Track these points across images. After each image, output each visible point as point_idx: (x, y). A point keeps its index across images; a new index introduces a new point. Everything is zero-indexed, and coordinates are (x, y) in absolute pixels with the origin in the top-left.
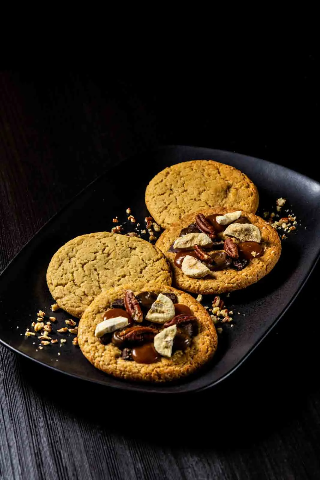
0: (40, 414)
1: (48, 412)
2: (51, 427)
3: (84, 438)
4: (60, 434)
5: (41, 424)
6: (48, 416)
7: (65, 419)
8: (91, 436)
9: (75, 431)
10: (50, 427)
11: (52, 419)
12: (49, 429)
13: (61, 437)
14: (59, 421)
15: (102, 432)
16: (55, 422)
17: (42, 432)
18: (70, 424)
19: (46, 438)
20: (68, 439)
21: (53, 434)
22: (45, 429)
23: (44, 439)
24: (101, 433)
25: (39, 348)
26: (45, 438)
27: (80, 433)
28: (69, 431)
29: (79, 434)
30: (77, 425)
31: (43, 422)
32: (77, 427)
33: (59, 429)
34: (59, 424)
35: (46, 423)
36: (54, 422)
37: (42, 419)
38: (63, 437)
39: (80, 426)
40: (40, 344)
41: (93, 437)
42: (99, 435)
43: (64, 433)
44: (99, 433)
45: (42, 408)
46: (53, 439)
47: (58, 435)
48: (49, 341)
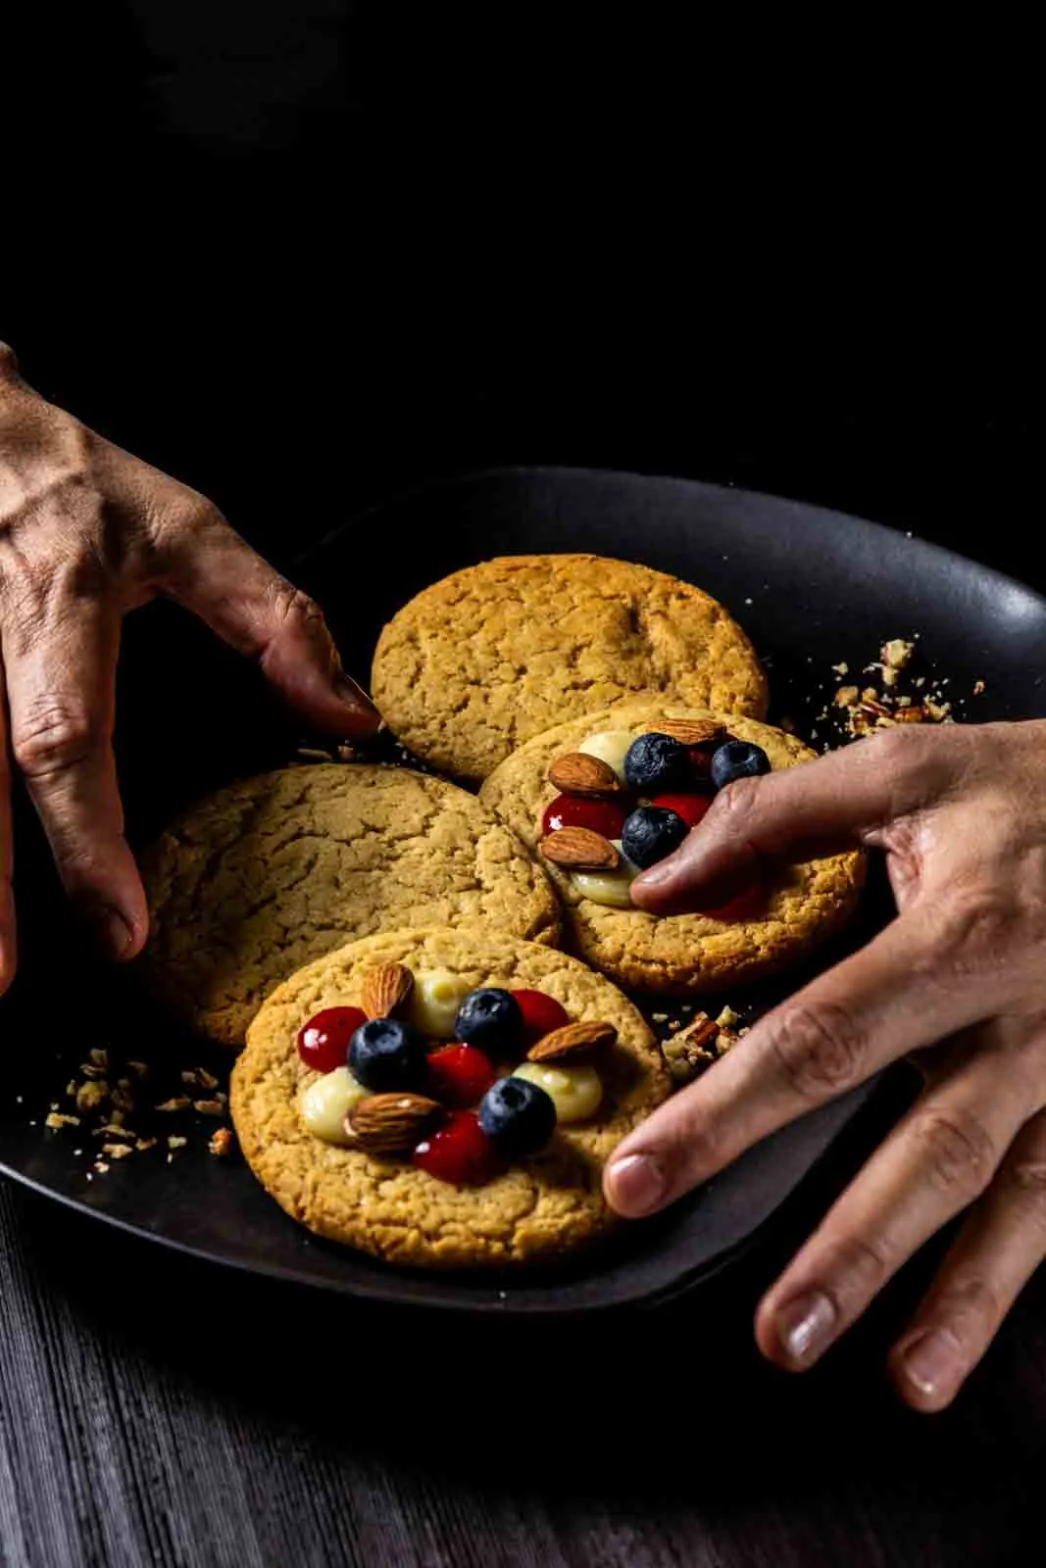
0: (96, 1386)
1: (123, 1379)
2: (134, 1431)
3: (247, 1468)
4: (165, 1454)
5: (101, 1421)
6: (122, 1394)
7: (180, 1403)
8: (272, 1461)
9: (214, 1443)
10: (129, 1434)
11: (138, 1404)
12: (127, 1436)
13: (169, 1466)
14: (160, 1410)
15: (307, 1446)
16: (148, 1415)
17: (103, 1447)
18: (198, 1420)
19: (116, 1467)
20: (191, 1474)
21: (139, 1454)
22: (114, 1439)
23: (111, 1473)
24: (305, 1451)
25: (97, 1169)
26: (113, 1472)
27: (232, 1451)
28: (194, 1444)
29: (229, 1453)
30: (220, 1422)
31: (107, 1416)
32: (222, 1432)
33: (162, 1438)
34: (160, 1419)
35: (116, 1417)
36: (141, 1415)
37: (103, 1403)
38: (173, 1465)
39: (233, 1429)
40: (100, 1156)
41: (276, 1464)
42: (296, 1455)
43: (178, 1451)
44: (298, 1450)
45: (101, 1368)
46: (143, 1473)
47: (157, 1457)
48: (130, 1142)
